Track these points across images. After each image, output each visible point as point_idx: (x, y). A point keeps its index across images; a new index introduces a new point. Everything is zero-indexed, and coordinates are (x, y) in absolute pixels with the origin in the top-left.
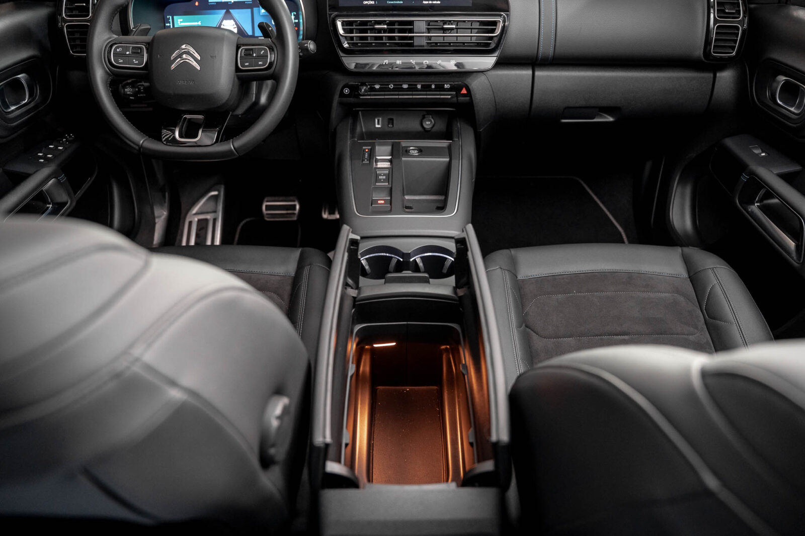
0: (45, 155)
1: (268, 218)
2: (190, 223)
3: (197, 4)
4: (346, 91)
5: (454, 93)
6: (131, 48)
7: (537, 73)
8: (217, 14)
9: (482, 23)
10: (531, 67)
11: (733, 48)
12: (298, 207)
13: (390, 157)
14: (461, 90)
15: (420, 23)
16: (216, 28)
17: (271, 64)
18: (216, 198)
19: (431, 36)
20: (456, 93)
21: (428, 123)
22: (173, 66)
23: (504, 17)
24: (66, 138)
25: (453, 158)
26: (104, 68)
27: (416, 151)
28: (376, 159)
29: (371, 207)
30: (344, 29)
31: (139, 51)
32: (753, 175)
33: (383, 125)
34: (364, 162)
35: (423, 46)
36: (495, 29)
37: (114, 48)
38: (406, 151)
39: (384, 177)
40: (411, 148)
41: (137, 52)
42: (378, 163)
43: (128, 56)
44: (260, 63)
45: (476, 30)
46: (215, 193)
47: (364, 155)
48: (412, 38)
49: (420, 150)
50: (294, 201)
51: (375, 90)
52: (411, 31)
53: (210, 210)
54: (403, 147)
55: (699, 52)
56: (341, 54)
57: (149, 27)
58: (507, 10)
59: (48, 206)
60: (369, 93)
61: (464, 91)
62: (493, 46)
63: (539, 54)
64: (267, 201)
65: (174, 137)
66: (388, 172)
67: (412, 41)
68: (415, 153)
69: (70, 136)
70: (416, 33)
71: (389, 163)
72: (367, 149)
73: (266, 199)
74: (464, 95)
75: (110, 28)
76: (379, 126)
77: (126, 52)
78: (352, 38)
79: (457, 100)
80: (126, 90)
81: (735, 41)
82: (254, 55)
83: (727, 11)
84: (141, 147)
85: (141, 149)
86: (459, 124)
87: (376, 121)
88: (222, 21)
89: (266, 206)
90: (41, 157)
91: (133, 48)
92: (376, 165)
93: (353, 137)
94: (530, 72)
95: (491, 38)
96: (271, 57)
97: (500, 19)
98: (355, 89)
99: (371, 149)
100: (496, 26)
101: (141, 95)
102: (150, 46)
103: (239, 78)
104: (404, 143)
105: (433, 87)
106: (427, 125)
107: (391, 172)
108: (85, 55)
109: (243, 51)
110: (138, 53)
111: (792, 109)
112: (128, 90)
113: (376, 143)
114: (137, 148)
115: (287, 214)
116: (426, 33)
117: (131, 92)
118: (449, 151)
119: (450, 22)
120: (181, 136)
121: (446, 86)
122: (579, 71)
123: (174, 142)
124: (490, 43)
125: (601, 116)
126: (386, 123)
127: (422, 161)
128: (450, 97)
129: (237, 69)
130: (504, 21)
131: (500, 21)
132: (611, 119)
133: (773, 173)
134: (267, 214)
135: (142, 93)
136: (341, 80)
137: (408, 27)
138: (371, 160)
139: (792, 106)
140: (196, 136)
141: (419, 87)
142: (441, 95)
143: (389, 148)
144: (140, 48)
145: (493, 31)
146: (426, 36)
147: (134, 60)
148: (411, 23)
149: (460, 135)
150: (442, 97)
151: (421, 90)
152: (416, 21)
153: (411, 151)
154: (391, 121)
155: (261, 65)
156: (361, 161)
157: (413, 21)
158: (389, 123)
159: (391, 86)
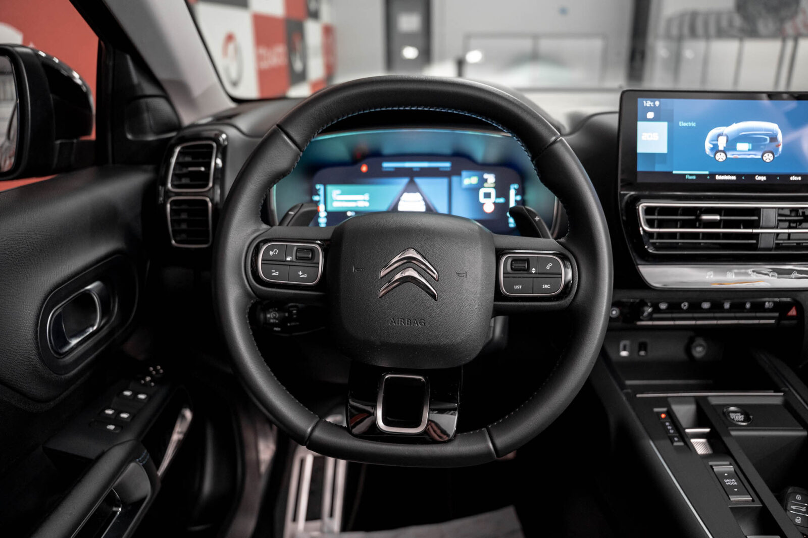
0: (117, 413)
3: (364, 169)
4: (614, 312)
5: (778, 315)
6: (295, 249)
13: (708, 430)
14: (790, 310)
15: (770, 209)
17: (568, 287)
19: (778, 234)
20: (781, 316)
22: (383, 290)
24: (150, 374)
26: (244, 286)
28: (685, 433)
31: (310, 256)
33: (631, 352)
34: (675, 444)
35: (770, 249)
37: (263, 249)
38: (724, 413)
39: (734, 482)
40: (732, 409)
41: (305, 257)
43: (290, 264)
44: (545, 286)
47: (666, 427)
48: (756, 236)
49: (745, 410)
51: (661, 311)
52: (756, 225)
54: (713, 406)
56: (639, 261)
59: (115, 509)
60: (652, 317)
61: (793, 312)
66: (732, 468)
67: (757, 242)
68: (741, 419)
69: (157, 371)
70: (762, 228)
71: (704, 440)
72: (660, 410)
74: (792, 318)
76: (626, 354)
77: (286, 256)
80: (268, 316)
82: (534, 270)
87: (621, 345)
90: (110, 420)
91: (299, 250)
92: (694, 447)
96: (567, 274)
99: (669, 412)
101: (293, 324)
102: (329, 245)
103: (503, 311)
104: (714, 399)
105: (748, 306)
106: (700, 352)
107: (736, 467)
109: (509, 261)
110: (307, 259)
112: (272, 317)
113: (669, 400)
116: (775, 228)
117: (277, 319)
120: (388, 421)
121: (767, 305)
126: (636, 347)
127: (763, 437)
128: (773, 322)
129: (498, 295)
135: (294, 320)
137: (753, 218)
141: (727, 306)
142: (760, 318)
144: (312, 250)
147: (300, 273)
148: (756, 212)
149: (784, 381)
150: (762, 322)
151: (729, 311)
152: (764, 208)
153: (732, 416)
154: (643, 346)
155: (546, 290)
156: (668, 442)
157: (758, 209)
158: (640, 350)
159: (685, 306)
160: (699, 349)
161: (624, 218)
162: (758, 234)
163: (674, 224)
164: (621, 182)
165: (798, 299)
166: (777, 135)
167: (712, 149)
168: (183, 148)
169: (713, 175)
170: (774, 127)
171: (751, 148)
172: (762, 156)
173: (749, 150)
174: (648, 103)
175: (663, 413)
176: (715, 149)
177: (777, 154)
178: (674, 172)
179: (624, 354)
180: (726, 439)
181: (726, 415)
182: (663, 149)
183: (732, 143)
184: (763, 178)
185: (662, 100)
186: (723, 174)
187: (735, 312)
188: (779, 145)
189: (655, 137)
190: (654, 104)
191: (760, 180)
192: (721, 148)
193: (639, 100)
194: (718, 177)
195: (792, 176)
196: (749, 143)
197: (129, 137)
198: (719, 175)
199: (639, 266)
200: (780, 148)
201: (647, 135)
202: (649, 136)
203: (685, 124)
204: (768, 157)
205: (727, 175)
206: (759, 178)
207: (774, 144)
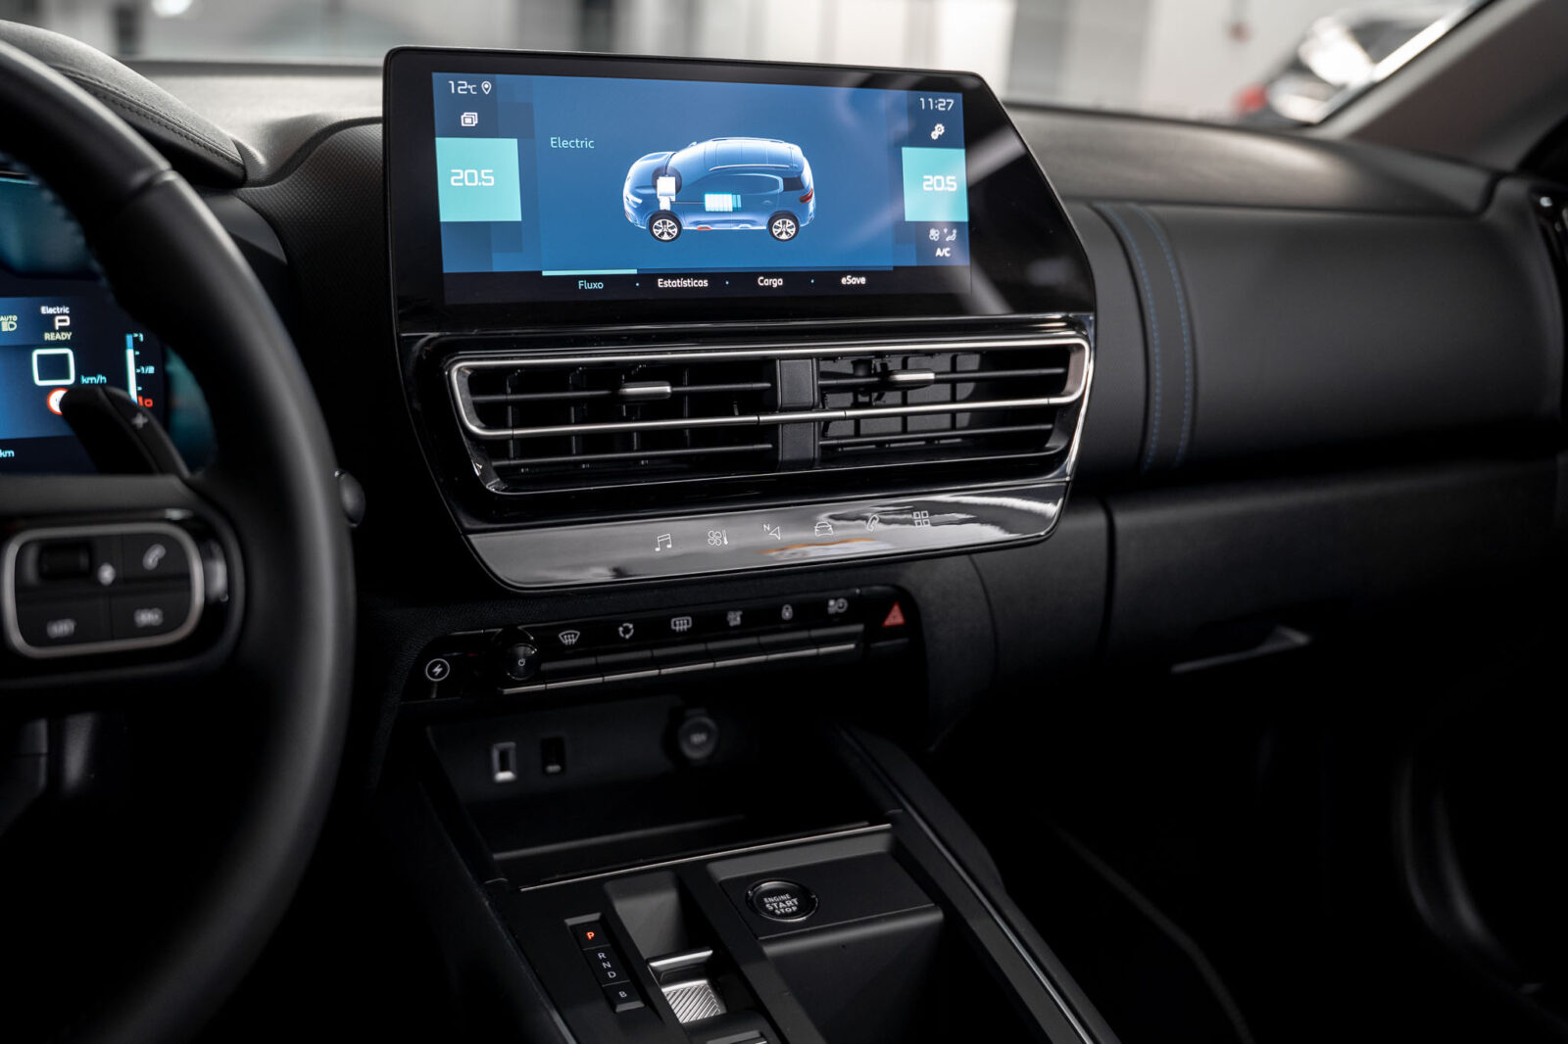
4: (438, 670)
5: (864, 628)
10: (1098, 502)
13: (709, 953)
14: (887, 612)
15: (796, 366)
20: (868, 630)
21: (696, 738)
23: (1086, 330)
27: (791, 903)
28: (653, 971)
30: (481, 410)
33: (519, 773)
34: (623, 1008)
35: (808, 463)
36: (1062, 376)
38: (748, 901)
40: (766, 886)
44: (147, 617)
47: (596, 964)
48: (769, 432)
51: (563, 652)
52: (769, 403)
54: (727, 889)
58: (1092, 304)
60: (539, 670)
61: (895, 618)
62: (1059, 442)
63: (1146, 451)
67: (771, 446)
68: (789, 909)
70: (784, 410)
71: (703, 982)
72: (586, 924)
74: (895, 631)
76: (510, 775)
79: (867, 649)
82: (107, 574)
87: (495, 756)
92: (669, 1007)
93: (483, 868)
94: (1100, 520)
95: (1053, 414)
96: (208, 580)
97: (1082, 341)
99: (605, 922)
100: (1064, 366)
104: (722, 867)
105: (787, 613)
106: (699, 747)
109: (31, 555)
113: (608, 886)
121: (833, 608)
124: (1048, 432)
125: (1274, 636)
126: (534, 758)
128: (850, 646)
130: (1090, 346)
131: (1081, 346)
132: (1300, 639)
136: (417, 627)
137: (758, 385)
138: (639, 989)
141: (735, 619)
142: (818, 642)
145: (1057, 385)
146: (818, 422)
148: (764, 368)
149: (894, 790)
150: (823, 650)
151: (740, 632)
152: (782, 358)
153: (770, 903)
154: (553, 751)
155: (150, 630)
156: (603, 1005)
157: (770, 361)
158: (546, 762)
159: (626, 631)
160: (698, 738)
161: (417, 405)
162: (775, 425)
163: (556, 413)
164: (400, 307)
165: (902, 583)
166: (801, 172)
167: (640, 210)
169: (648, 278)
170: (793, 151)
171: (740, 206)
172: (770, 225)
173: (736, 210)
174: (462, 86)
175: (589, 926)
176: (649, 207)
177: (805, 221)
178: (545, 273)
179: (504, 776)
180: (750, 971)
181: (756, 905)
182: (513, 213)
183: (692, 190)
184: (777, 283)
185: (502, 78)
186: (674, 276)
187: (758, 634)
188: (807, 198)
189: (486, 178)
190: (479, 89)
191: (770, 287)
192: (665, 205)
193: (436, 77)
194: (662, 283)
195: (845, 274)
196: (734, 193)
198: (666, 277)
199: (474, 539)
200: (812, 205)
201: (463, 174)
202: (471, 177)
203: (565, 144)
204: (785, 229)
205: (686, 276)
206: (767, 282)
207: (796, 194)
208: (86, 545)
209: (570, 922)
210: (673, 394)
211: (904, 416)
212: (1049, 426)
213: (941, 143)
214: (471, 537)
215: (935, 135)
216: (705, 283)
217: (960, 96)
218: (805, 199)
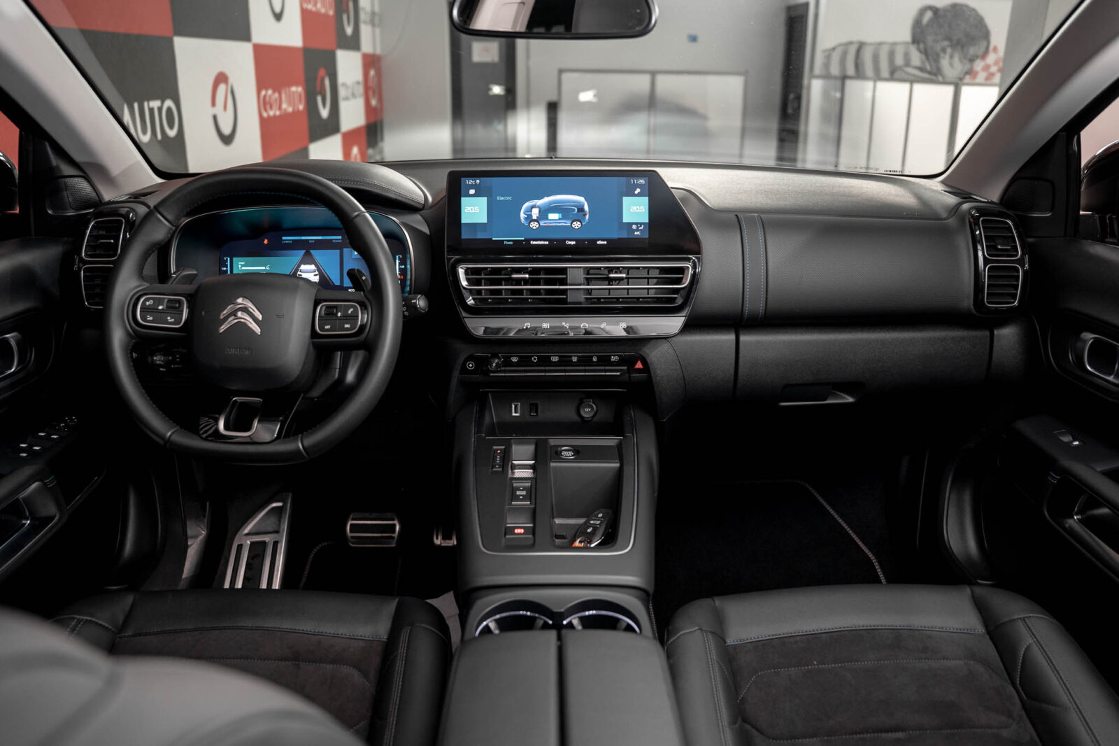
0: (31, 446)
1: (353, 543)
2: (240, 547)
3: (266, 242)
4: (471, 365)
5: (625, 368)
6: (166, 300)
7: (743, 338)
8: (292, 255)
9: (663, 270)
10: (733, 330)
11: (1014, 296)
12: (398, 528)
13: (533, 462)
14: (635, 363)
15: (576, 270)
16: (289, 275)
17: (362, 327)
18: (278, 511)
19: (591, 289)
20: (628, 368)
21: (587, 410)
22: (222, 329)
23: (694, 262)
24: (65, 422)
25: (625, 461)
26: (125, 327)
27: (571, 453)
28: (512, 463)
29: (503, 539)
30: (468, 280)
31: (177, 305)
32: (1065, 473)
33: (522, 413)
34: (494, 470)
35: (580, 303)
36: (682, 278)
37: (142, 300)
38: (556, 452)
39: (524, 493)
40: (564, 448)
42: (516, 471)
43: (162, 311)
44: (347, 326)
45: (656, 280)
46: (280, 504)
47: (495, 458)
48: (564, 292)
50: (393, 520)
51: (512, 364)
52: (564, 282)
53: (270, 529)
54: (551, 447)
55: (968, 302)
56: (464, 314)
57: (195, 272)
58: (698, 252)
59: (24, 522)
60: (503, 368)
61: (639, 365)
62: (679, 301)
63: (744, 310)
64: (353, 519)
65: (217, 430)
66: (529, 484)
67: (565, 297)
68: (569, 455)
69: (72, 420)
70: (570, 285)
71: (532, 471)
72: (499, 448)
73: (351, 516)
74: (639, 371)
75: (140, 274)
76: (517, 415)
77: (159, 306)
78: (479, 292)
79: (630, 376)
80: (155, 358)
81: (1016, 287)
82: (339, 314)
83: (999, 247)
84: (168, 441)
85: (168, 445)
86: (632, 411)
87: (513, 406)
88: (299, 266)
89: (351, 525)
90: (23, 450)
91: (170, 301)
92: (513, 473)
93: (479, 431)
94: (732, 337)
95: (676, 291)
96: (363, 318)
97: (689, 265)
98: (482, 363)
99: (505, 449)
100: (683, 274)
101: (176, 366)
102: (192, 298)
103: (316, 346)
104: (553, 441)
105: (595, 359)
106: (587, 412)
107: (534, 483)
108: (101, 307)
109: (324, 308)
110: (175, 308)
111: (1111, 378)
112: (158, 359)
113: (512, 441)
114: (161, 442)
115: (382, 537)
116: (584, 284)
117: (162, 361)
118: (620, 453)
119: (618, 270)
120: (227, 427)
121: (613, 359)
122: (801, 333)
123: (217, 436)
124: (676, 298)
125: (836, 396)
126: (527, 410)
127: (580, 468)
128: (619, 374)
129: (314, 334)
130: (694, 267)
131: (688, 267)
132: (851, 400)
133: (1095, 470)
134: (352, 537)
135: (177, 363)
136: (464, 350)
137: (559, 276)
138: (505, 466)
139: (1110, 375)
140: (248, 428)
141: (575, 359)
142: (606, 371)
143: (530, 449)
144: (179, 302)
145: (679, 281)
146: (584, 289)
147: (169, 318)
148: (564, 271)
150: (608, 374)
151: (578, 363)
152: (570, 267)
153: (563, 453)
154: (534, 408)
155: (347, 329)
156: (489, 468)
157: (566, 269)
158: (531, 410)
159: (535, 359)
161: (451, 278)
162: (566, 290)
163: (498, 282)
164: (447, 248)
165: (641, 353)
166: (584, 206)
167: (526, 219)
168: (95, 223)
169: (528, 241)
170: (581, 199)
171: (561, 217)
172: (572, 224)
173: (560, 219)
174: (471, 182)
176: (529, 219)
177: (584, 222)
178: (494, 239)
181: (559, 453)
182: (484, 220)
183: (544, 213)
184: (573, 243)
185: (482, 179)
186: (536, 240)
187: (584, 366)
188: (586, 215)
189: (476, 210)
190: (475, 182)
191: (570, 245)
192: (535, 217)
193: (462, 179)
194: (532, 242)
195: (598, 240)
196: (559, 213)
197: (50, 212)
198: (534, 240)
200: (587, 217)
201: (469, 208)
202: (472, 209)
203: (502, 198)
204: (577, 225)
205: (541, 240)
206: (570, 243)
207: (581, 213)
208: (336, 307)
209: (495, 447)
210: (529, 278)
211: (628, 289)
212: (676, 296)
213: (639, 195)
214: (465, 319)
215: (636, 192)
216: (547, 243)
217: (647, 178)
218: (585, 215)
